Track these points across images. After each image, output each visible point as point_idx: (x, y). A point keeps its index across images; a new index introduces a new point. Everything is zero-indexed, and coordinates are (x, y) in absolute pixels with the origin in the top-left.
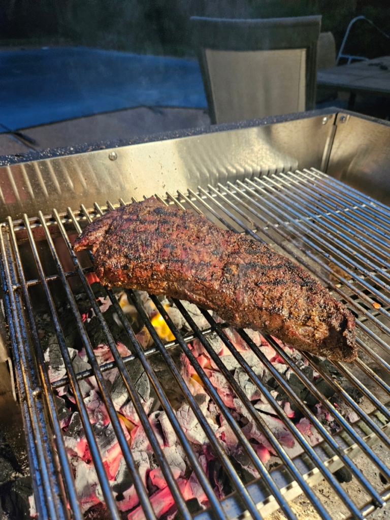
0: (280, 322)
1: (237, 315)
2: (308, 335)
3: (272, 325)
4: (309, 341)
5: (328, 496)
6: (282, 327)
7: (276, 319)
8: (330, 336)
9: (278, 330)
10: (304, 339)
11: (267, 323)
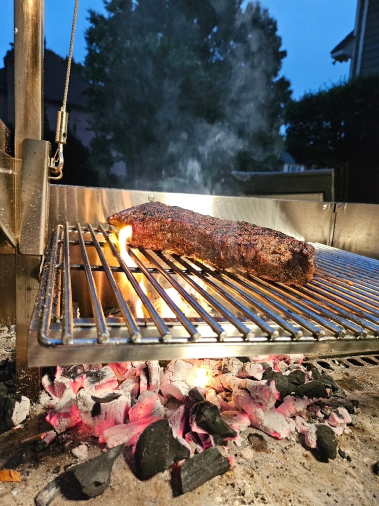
0: (254, 252)
1: (222, 253)
2: (276, 260)
3: (248, 256)
4: (276, 264)
5: (310, 469)
6: (255, 257)
7: (251, 250)
8: (293, 258)
9: (253, 260)
10: (272, 263)
11: (244, 254)
